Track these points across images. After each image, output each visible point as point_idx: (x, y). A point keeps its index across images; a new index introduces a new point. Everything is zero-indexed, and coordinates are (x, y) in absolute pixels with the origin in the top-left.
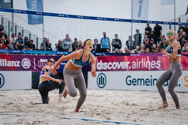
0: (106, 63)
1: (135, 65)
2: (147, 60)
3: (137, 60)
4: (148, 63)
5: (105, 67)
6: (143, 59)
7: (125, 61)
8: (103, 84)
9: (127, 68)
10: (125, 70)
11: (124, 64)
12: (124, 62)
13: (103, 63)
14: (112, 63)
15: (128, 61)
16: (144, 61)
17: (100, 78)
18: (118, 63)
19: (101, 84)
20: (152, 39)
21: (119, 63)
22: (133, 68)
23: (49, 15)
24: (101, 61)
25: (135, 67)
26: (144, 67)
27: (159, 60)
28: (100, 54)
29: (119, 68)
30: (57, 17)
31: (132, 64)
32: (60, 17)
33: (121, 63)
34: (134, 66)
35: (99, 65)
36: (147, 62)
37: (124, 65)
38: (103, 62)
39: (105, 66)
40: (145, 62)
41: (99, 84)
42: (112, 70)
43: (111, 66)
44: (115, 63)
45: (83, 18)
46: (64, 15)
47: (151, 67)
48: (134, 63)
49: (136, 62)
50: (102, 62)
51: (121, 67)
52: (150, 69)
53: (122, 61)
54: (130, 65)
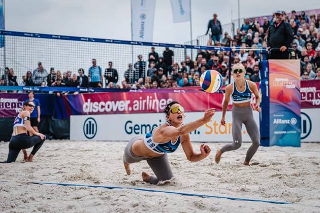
0: (96, 103)
1: (137, 105)
2: (154, 98)
3: (141, 98)
4: (155, 103)
5: (95, 109)
6: (148, 97)
7: (123, 100)
8: (93, 133)
9: (126, 110)
10: (123, 112)
11: (122, 104)
12: (122, 102)
13: (92, 103)
14: (105, 102)
15: (128, 100)
16: (150, 99)
17: (87, 125)
18: (113, 102)
19: (90, 133)
20: (161, 68)
21: (115, 103)
22: (135, 109)
23: (10, 35)
24: (89, 100)
25: (137, 109)
26: (150, 108)
27: (171, 98)
28: (86, 90)
29: (115, 110)
30: (22, 37)
31: (134, 104)
32: (27, 38)
33: (118, 102)
34: (136, 107)
35: (87, 106)
36: (154, 101)
37: (122, 106)
38: (93, 101)
39: (95, 107)
40: (151, 101)
41: (87, 133)
42: (105, 113)
43: (104, 107)
44: (109, 103)
45: (60, 39)
46: (33, 34)
47: (159, 108)
48: (136, 103)
49: (139, 100)
50: (91, 101)
51: (117, 109)
52: (158, 111)
53: (120, 100)
54: (131, 105)
